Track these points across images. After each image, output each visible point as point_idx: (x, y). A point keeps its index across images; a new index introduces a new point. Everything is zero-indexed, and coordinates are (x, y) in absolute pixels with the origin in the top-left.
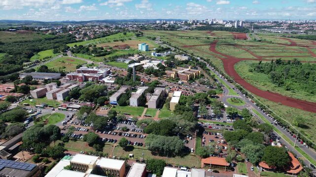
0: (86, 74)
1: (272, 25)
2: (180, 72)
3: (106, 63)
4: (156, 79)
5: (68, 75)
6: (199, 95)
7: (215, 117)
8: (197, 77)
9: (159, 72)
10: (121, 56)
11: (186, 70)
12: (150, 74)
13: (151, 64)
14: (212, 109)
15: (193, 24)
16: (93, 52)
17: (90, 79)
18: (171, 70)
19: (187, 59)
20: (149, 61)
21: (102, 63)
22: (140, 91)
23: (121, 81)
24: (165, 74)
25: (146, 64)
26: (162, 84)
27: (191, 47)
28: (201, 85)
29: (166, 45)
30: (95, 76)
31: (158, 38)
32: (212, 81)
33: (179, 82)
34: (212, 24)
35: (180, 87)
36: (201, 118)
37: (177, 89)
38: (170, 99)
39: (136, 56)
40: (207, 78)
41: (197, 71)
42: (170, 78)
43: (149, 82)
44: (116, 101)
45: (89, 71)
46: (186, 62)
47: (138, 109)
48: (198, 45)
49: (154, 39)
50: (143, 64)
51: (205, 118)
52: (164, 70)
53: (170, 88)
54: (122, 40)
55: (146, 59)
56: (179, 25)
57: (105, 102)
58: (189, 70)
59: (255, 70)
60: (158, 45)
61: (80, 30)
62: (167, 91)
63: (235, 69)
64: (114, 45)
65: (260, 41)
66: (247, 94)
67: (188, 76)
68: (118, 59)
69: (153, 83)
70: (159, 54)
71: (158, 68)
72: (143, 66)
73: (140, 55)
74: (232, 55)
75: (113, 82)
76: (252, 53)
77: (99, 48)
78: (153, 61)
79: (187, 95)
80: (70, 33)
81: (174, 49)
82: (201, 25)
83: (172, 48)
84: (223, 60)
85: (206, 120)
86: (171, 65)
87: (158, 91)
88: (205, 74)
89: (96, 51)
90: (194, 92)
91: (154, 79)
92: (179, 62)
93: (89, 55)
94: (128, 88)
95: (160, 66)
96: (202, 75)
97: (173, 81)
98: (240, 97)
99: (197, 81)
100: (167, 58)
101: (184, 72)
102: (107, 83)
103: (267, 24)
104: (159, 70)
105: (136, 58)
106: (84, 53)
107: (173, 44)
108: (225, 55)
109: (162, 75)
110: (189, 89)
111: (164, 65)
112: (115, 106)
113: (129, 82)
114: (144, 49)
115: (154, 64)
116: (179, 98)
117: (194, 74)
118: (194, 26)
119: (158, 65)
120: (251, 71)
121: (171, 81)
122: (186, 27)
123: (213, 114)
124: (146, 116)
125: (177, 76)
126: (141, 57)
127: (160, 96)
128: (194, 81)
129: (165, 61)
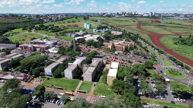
0: (35, 45)
1: (173, 15)
2: (116, 44)
3: (57, 37)
4: (95, 50)
5: (20, 45)
6: (137, 67)
7: (158, 93)
8: (131, 49)
9: (98, 44)
10: (70, 32)
11: (121, 42)
12: (90, 45)
13: (92, 38)
14: (153, 83)
15: (122, 14)
16: (50, 29)
17: (38, 49)
18: (108, 42)
19: (121, 34)
20: (90, 35)
21: (54, 36)
22: (78, 61)
23: (63, 51)
24: (103, 45)
25: (88, 38)
26: (99, 54)
27: (123, 26)
28: (136, 56)
29: (104, 25)
30: (43, 46)
31: (99, 21)
32: (145, 52)
33: (115, 53)
34: (135, 14)
35: (117, 57)
36: (143, 95)
37: (114, 59)
38: (107, 71)
39: (81, 31)
40: (140, 49)
41: (131, 43)
42: (108, 49)
43: (88, 53)
44: (51, 72)
45: (40, 42)
46: (120, 36)
47: (73, 83)
48: (128, 25)
49: (96, 21)
50: (86, 38)
51: (147, 95)
52: (102, 42)
53: (108, 59)
54: (73, 22)
55: (88, 34)
56: (113, 15)
57: (40, 73)
58: (124, 43)
59: (178, 43)
60: (99, 25)
61: (48, 17)
62: (105, 62)
63: (162, 42)
64: (67, 25)
65: (171, 23)
66: (182, 66)
67: (124, 47)
68: (67, 34)
69: (91, 54)
70: (99, 30)
71: (97, 41)
72: (86, 39)
73: (84, 31)
74: (154, 32)
75: (56, 52)
76: (169, 31)
77: (56, 27)
78: (94, 35)
79: (124, 66)
80: (41, 18)
81: (110, 27)
82: (127, 15)
83: (109, 27)
84: (149, 35)
85: (149, 99)
86: (108, 38)
87: (95, 62)
88: (137, 46)
89: (52, 28)
90: (130, 62)
91: (93, 49)
92: (115, 36)
93: (47, 31)
94: (67, 59)
95: (99, 39)
96: (135, 47)
97: (110, 51)
98: (176, 68)
99: (132, 52)
100: (105, 33)
101: (119, 44)
102: (51, 53)
103: (170, 15)
104: (98, 43)
105: (81, 33)
106: (43, 30)
107: (110, 24)
108: (149, 32)
109: (100, 46)
110: (125, 59)
111: (102, 38)
112: (50, 77)
113: (70, 52)
114: (88, 27)
115: (95, 38)
116: (117, 70)
117: (129, 45)
118: (123, 15)
119: (98, 38)
120: (176, 44)
121: (108, 52)
122: (118, 16)
123: (155, 90)
124: (80, 92)
125: (114, 47)
126: (84, 32)
127: (97, 67)
128: (128, 52)
129: (103, 35)
